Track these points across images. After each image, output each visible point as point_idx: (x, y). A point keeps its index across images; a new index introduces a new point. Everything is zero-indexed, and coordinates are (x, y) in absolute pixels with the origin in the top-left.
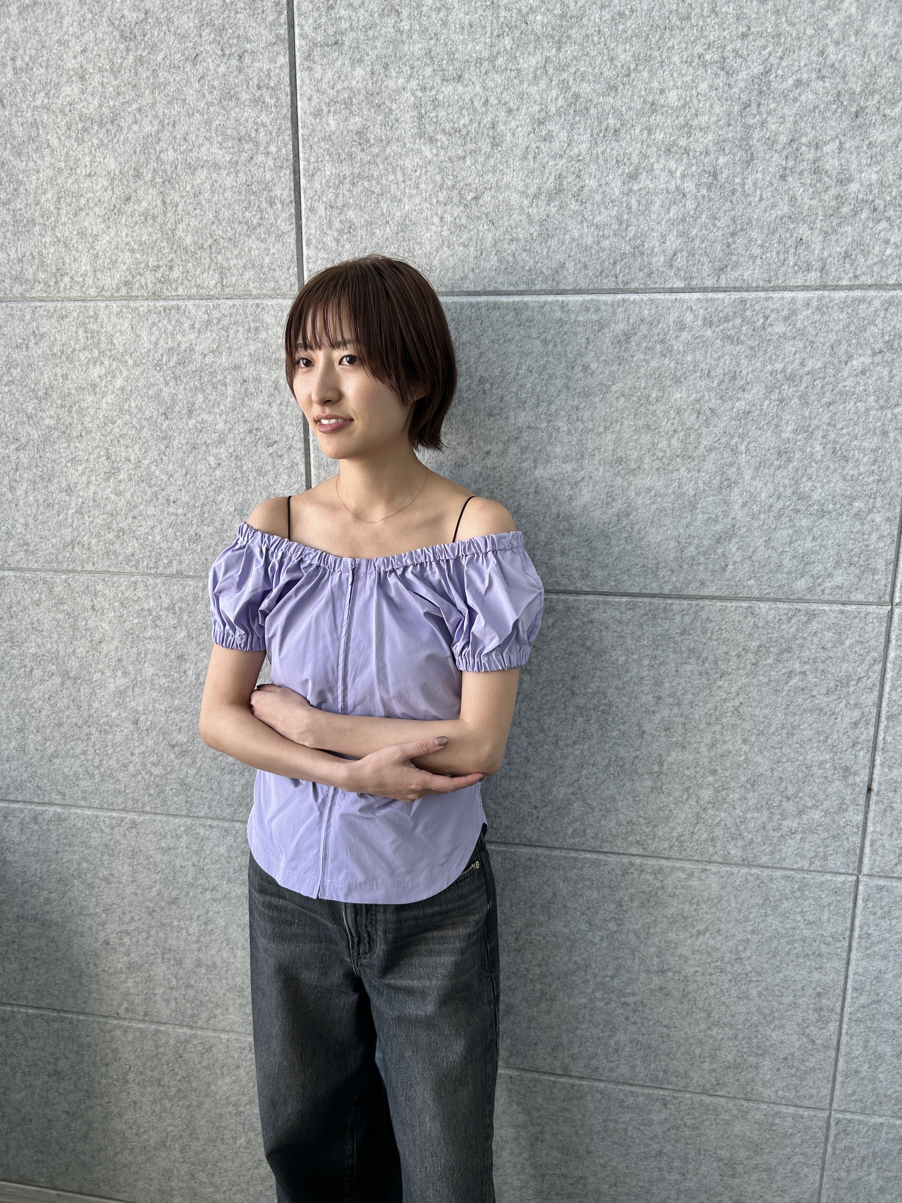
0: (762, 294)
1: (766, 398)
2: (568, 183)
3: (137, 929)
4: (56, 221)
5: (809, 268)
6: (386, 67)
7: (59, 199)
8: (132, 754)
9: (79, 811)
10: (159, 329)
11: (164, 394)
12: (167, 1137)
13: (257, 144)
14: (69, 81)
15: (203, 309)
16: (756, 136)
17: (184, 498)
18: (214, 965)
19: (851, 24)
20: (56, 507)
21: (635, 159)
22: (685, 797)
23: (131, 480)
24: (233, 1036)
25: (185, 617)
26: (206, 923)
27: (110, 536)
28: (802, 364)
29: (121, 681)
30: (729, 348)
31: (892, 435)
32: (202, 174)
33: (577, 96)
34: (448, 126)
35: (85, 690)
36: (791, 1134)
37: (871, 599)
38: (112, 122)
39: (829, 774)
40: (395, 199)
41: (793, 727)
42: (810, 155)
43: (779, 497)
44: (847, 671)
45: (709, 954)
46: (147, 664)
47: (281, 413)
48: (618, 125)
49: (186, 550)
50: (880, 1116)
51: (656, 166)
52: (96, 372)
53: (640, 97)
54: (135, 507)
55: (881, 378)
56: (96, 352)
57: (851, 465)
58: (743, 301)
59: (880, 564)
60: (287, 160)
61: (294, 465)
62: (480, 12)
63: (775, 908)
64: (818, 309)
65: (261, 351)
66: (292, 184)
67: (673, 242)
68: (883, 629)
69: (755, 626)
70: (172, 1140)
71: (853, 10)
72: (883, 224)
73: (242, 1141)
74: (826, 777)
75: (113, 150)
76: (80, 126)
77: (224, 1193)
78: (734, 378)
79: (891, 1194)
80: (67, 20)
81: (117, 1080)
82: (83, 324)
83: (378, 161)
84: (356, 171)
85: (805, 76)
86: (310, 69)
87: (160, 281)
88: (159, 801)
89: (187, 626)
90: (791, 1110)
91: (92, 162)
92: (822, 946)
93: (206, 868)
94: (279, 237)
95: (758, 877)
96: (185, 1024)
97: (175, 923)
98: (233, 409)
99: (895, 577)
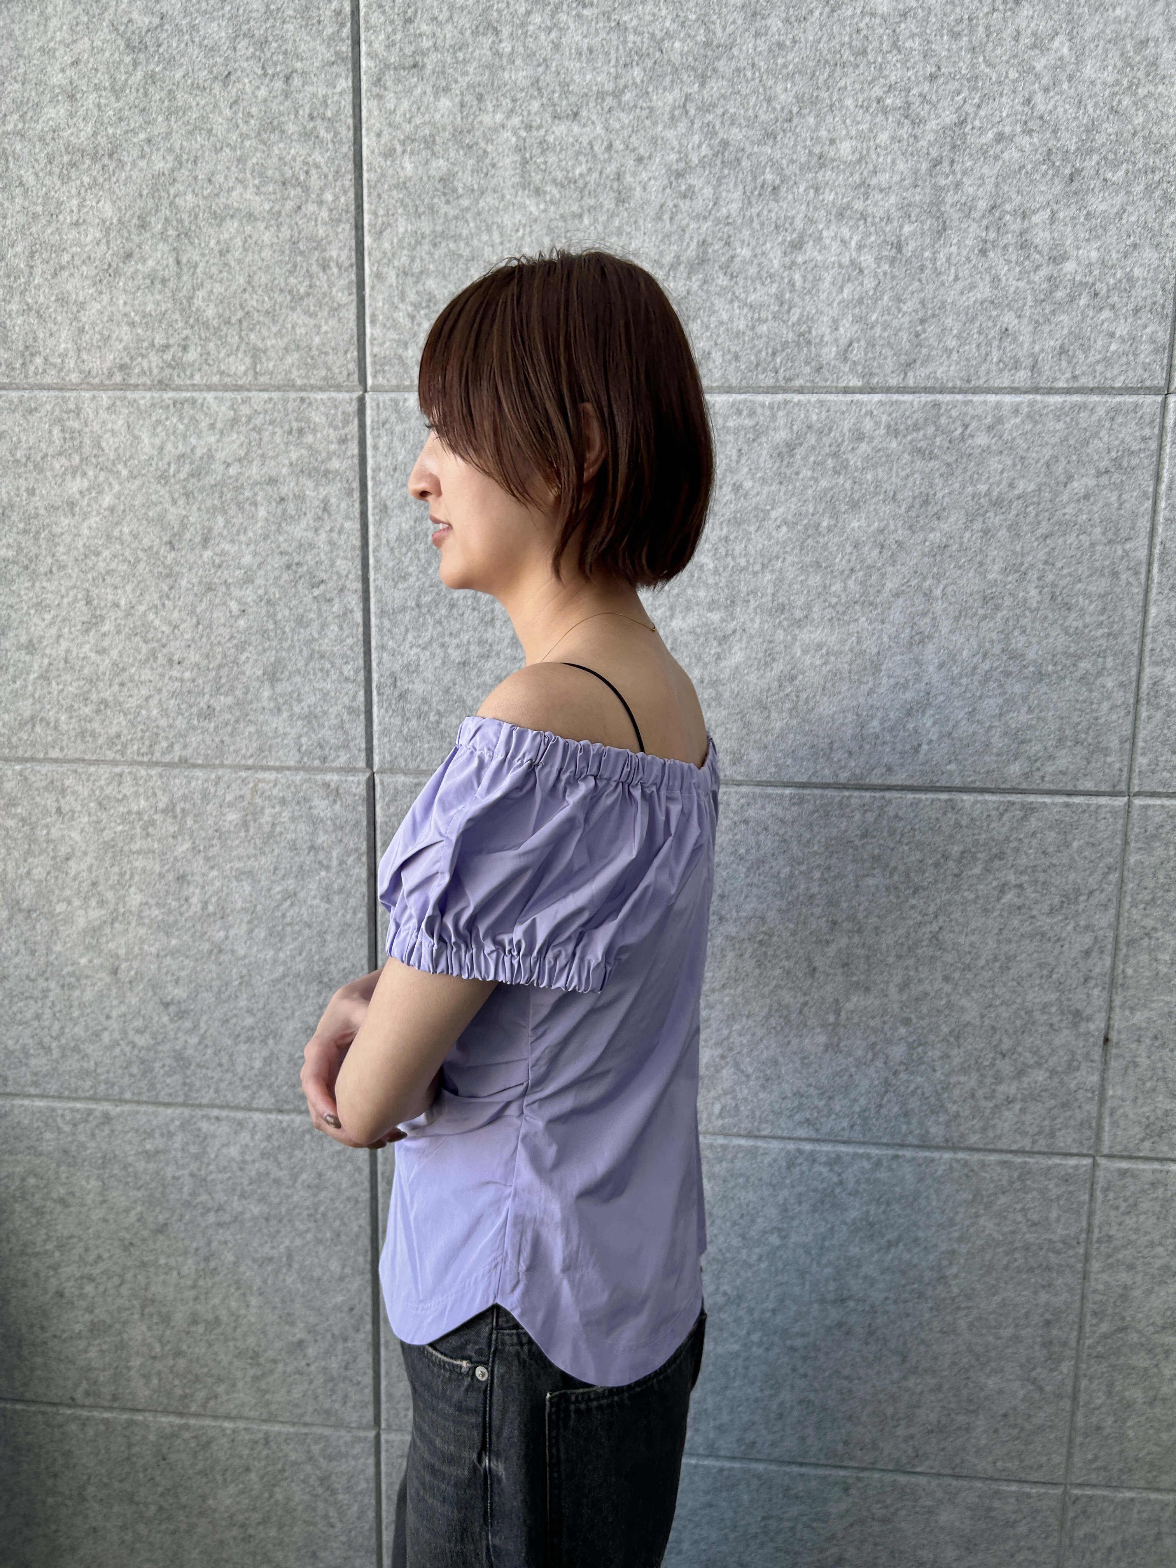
0: (959, 397)
1: (967, 528)
2: (714, 251)
3: (105, 1272)
4: (28, 283)
5: (1017, 365)
6: (480, 98)
7: (32, 255)
8: (108, 1017)
9: (26, 1102)
10: (165, 429)
11: (170, 517)
13: (306, 189)
14: (54, 101)
15: (228, 404)
16: (950, 199)
17: (194, 657)
18: (217, 1320)
19: (1063, 67)
20: (11, 670)
21: (799, 224)
22: (870, 1056)
23: (119, 632)
24: (242, 1425)
25: (189, 822)
26: (207, 1260)
27: (87, 710)
28: (1011, 486)
29: (96, 914)
30: (919, 464)
31: (1123, 577)
32: (232, 226)
33: (725, 144)
34: (560, 175)
35: (43, 926)
36: (1015, 1522)
37: (1103, 788)
38: (111, 156)
39: (1055, 1020)
41: (1009, 959)
42: (1016, 226)
43: (984, 656)
44: (1075, 883)
45: (903, 1273)
46: (133, 890)
47: (332, 543)
48: (778, 182)
50: (1130, 1488)
51: (825, 234)
52: (75, 486)
53: (805, 147)
54: (124, 670)
55: (1107, 505)
56: (76, 459)
57: (1073, 615)
58: (936, 405)
59: (1113, 742)
60: (347, 212)
61: (347, 612)
62: (602, 35)
63: (988, 1206)
64: (1029, 416)
65: (306, 460)
66: (353, 243)
67: (847, 330)
68: (1119, 827)
69: (958, 825)
71: (1065, 50)
72: (1106, 314)
74: (1051, 1025)
75: (111, 192)
76: (66, 159)
78: (926, 502)
80: (54, 23)
81: (70, 1498)
82: (60, 420)
83: (469, 216)
84: (439, 229)
85: (1008, 130)
86: (379, 97)
87: (169, 365)
88: (144, 1084)
89: (191, 835)
90: (1014, 1487)
91: (81, 206)
92: (1051, 1255)
93: (209, 1178)
94: (335, 310)
95: (966, 1164)
96: (171, 1409)
97: (162, 1261)
98: (266, 537)
99: (1132, 759)
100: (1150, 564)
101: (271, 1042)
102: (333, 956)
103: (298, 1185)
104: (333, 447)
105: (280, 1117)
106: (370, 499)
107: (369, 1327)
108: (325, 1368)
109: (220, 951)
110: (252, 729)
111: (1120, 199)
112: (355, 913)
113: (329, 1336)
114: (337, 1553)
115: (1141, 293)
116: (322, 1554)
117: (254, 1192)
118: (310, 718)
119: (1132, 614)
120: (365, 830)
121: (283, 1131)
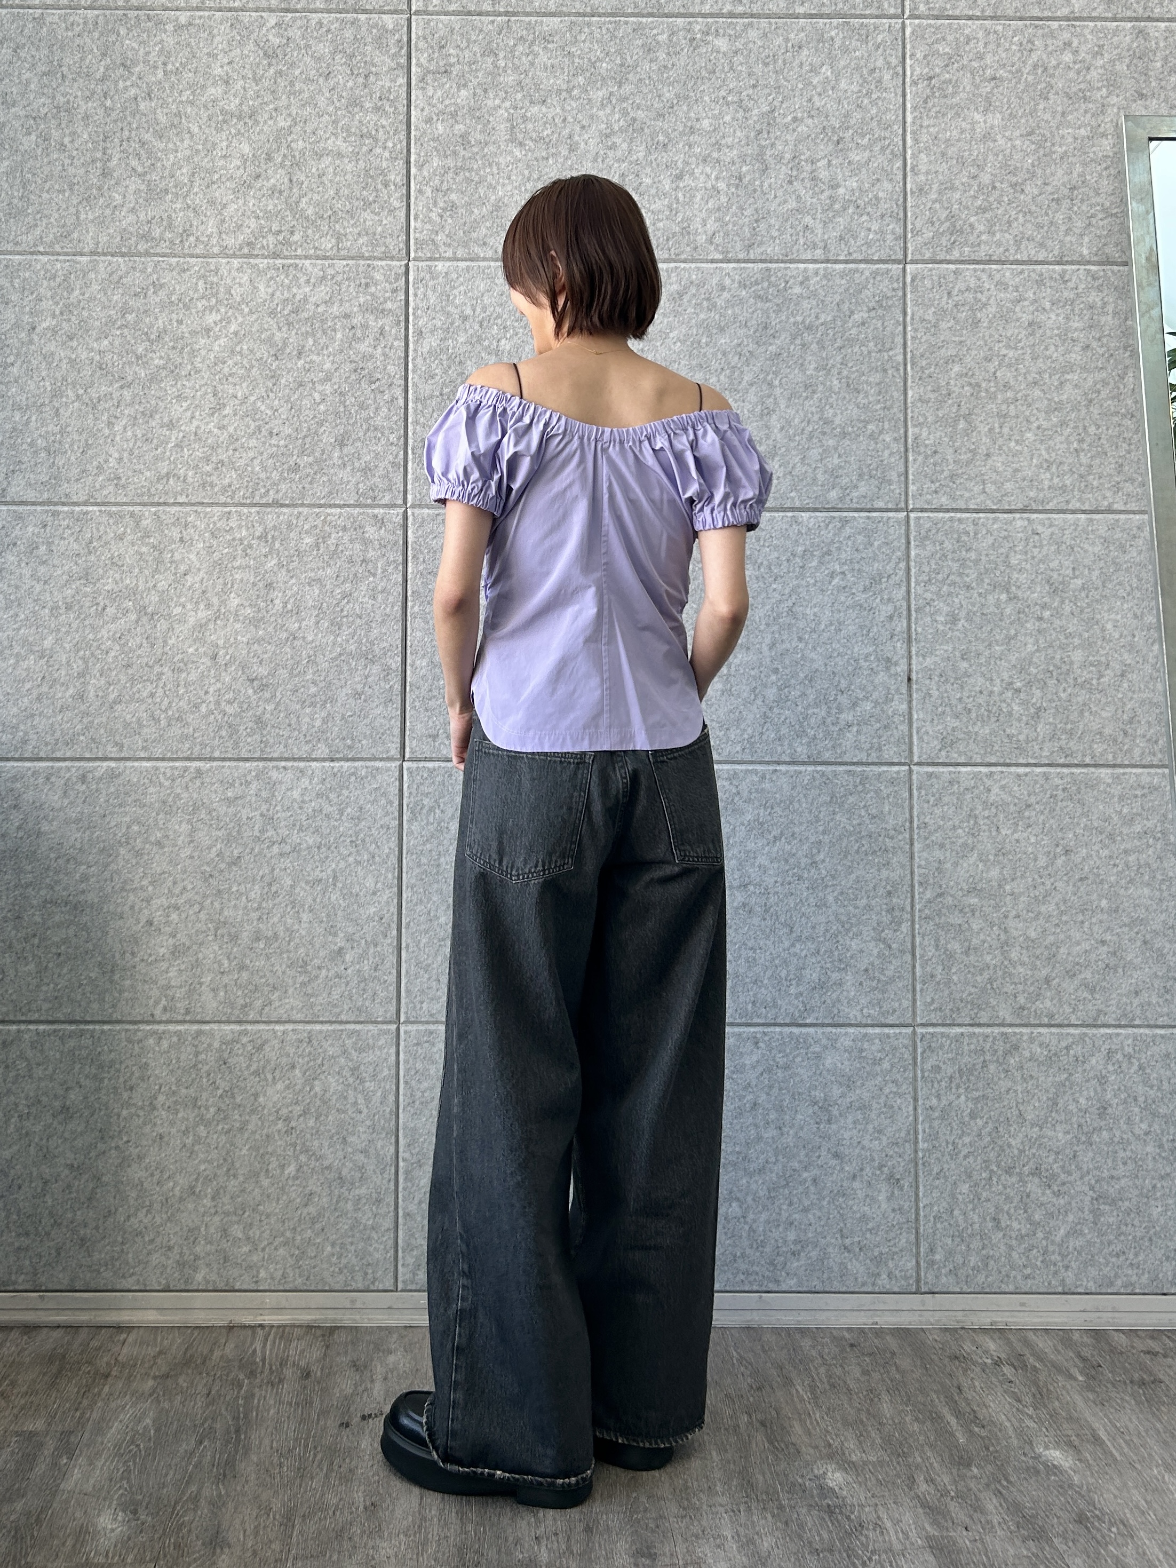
0: (782, 265)
1: (791, 343)
3: (188, 901)
4: (189, 191)
5: (815, 246)
6: (485, 91)
7: (193, 175)
8: (206, 693)
9: (136, 764)
10: (276, 283)
11: (276, 338)
12: (197, 1180)
13: (376, 140)
14: (215, 84)
15: (319, 267)
16: (768, 153)
17: (288, 430)
18: (275, 936)
19: (829, 82)
20: (155, 441)
21: (680, 165)
22: (752, 697)
23: (235, 415)
24: (290, 1027)
25: (277, 545)
26: (270, 884)
27: (208, 468)
28: (817, 317)
29: (203, 614)
30: (759, 305)
31: (890, 372)
32: (327, 160)
33: (634, 120)
34: (534, 135)
35: (162, 625)
36: (881, 1059)
37: (890, 506)
38: (250, 117)
39: (874, 665)
40: (490, 186)
41: (840, 623)
42: (808, 168)
43: (809, 422)
44: (878, 570)
45: (787, 861)
46: (232, 595)
47: (385, 355)
48: (666, 141)
49: (285, 479)
50: (960, 1025)
51: (696, 171)
52: (211, 318)
53: (681, 122)
54: (237, 440)
55: (876, 328)
56: (214, 301)
57: (861, 396)
58: (768, 270)
59: (893, 476)
60: (401, 153)
61: (394, 399)
62: (560, 58)
63: (841, 806)
64: (825, 276)
65: (370, 303)
66: (404, 171)
67: (711, 226)
68: (903, 531)
69: (800, 532)
70: (203, 1184)
71: (829, 73)
72: (865, 218)
73: (291, 1169)
74: (872, 669)
75: (249, 138)
76: (220, 118)
77: (263, 1249)
78: (766, 328)
79: (982, 1118)
80: (218, 39)
81: (142, 1108)
82: (204, 277)
83: (477, 157)
84: (459, 164)
85: (799, 115)
86: (423, 88)
87: (281, 243)
88: (230, 744)
89: (278, 554)
90: (877, 1030)
91: (228, 147)
92: (887, 840)
93: (276, 817)
94: (391, 211)
95: (823, 774)
96: (233, 1019)
97: (234, 889)
98: (342, 351)
99: (907, 488)
100: (905, 365)
101: (328, 705)
102: (376, 639)
103: (344, 818)
104: (387, 295)
105: (332, 765)
106: (411, 327)
107: (395, 932)
108: (359, 971)
109: (294, 638)
110: (325, 479)
111: (867, 154)
112: (392, 607)
113: (363, 942)
114: (363, 1137)
115: (883, 206)
116: (351, 1139)
117: (310, 826)
118: (366, 471)
119: (897, 395)
120: (400, 548)
121: (335, 775)
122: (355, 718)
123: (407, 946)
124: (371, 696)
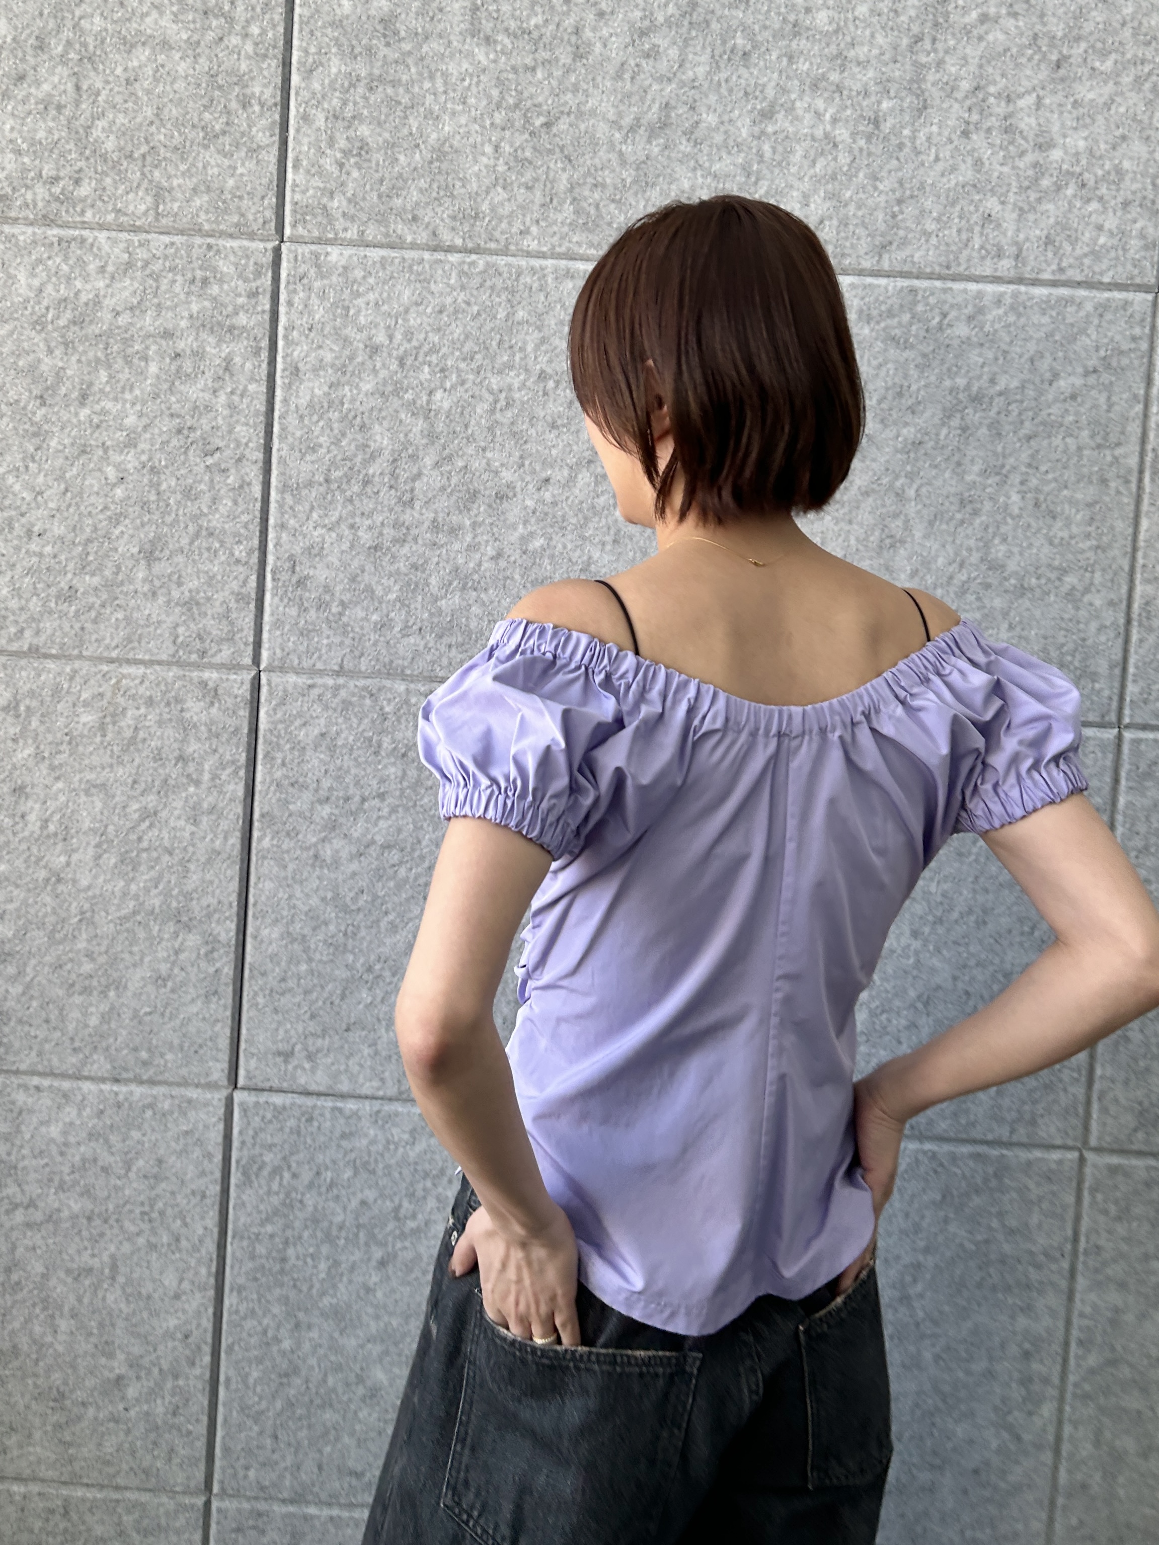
0: (938, 284)
1: (943, 424)
2: (678, 116)
5: (1000, 254)
10: (47, 269)
11: (44, 367)
13: (231, 21)
15: (122, 245)
16: (931, 77)
17: (58, 529)
18: (15, 1351)
21: (770, 92)
24: (35, 1488)
25: (35, 723)
26: (8, 1270)
28: (993, 381)
30: (892, 352)
31: (1113, 484)
32: (142, 54)
34: (513, 25)
37: (1091, 717)
40: (429, 114)
41: (985, 911)
42: (1000, 109)
43: (962, 565)
47: (231, 406)
48: (749, 47)
49: (51, 612)
51: (798, 104)
53: (779, 14)
55: (1095, 406)
57: (1059, 524)
58: (913, 291)
59: (1102, 666)
60: (274, 47)
61: (244, 484)
63: (959, 1209)
64: (1013, 308)
65: (209, 313)
66: (279, 80)
68: (1109, 763)
72: (1094, 206)
78: (900, 395)
83: (410, 61)
84: (377, 72)
85: (992, 11)
87: (57, 199)
89: (35, 739)
92: (1031, 1269)
93: (20, 1165)
94: (254, 151)
95: (934, 1156)
98: (156, 396)
99: (1123, 686)
100: (1141, 472)
101: (112, 994)
102: (196, 890)
103: (132, 1175)
104: (241, 300)
105: (115, 1088)
106: (279, 359)
107: (207, 1359)
108: (147, 1414)
109: (59, 880)
110: (120, 615)
111: (1110, 88)
112: (226, 838)
113: (156, 1371)
115: (1129, 186)
117: (76, 1183)
118: (191, 605)
119: (1123, 527)
120: (245, 739)
121: (119, 1106)
122: (156, 1017)
123: (228, 1380)
124: (183, 984)
